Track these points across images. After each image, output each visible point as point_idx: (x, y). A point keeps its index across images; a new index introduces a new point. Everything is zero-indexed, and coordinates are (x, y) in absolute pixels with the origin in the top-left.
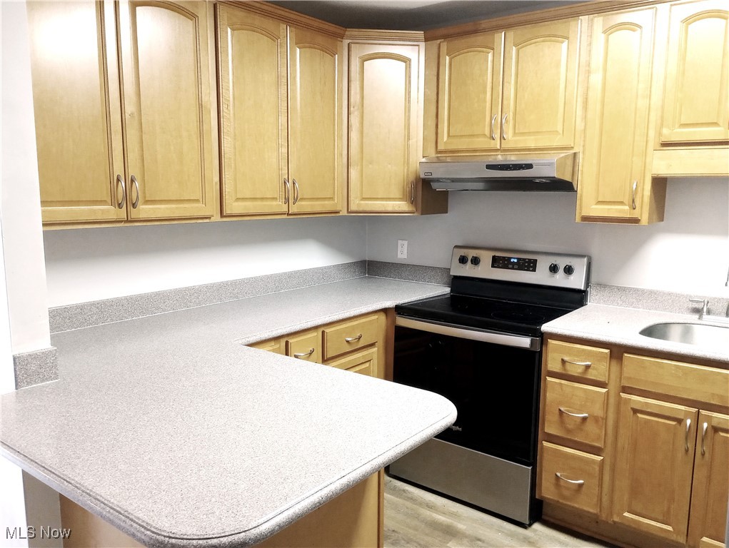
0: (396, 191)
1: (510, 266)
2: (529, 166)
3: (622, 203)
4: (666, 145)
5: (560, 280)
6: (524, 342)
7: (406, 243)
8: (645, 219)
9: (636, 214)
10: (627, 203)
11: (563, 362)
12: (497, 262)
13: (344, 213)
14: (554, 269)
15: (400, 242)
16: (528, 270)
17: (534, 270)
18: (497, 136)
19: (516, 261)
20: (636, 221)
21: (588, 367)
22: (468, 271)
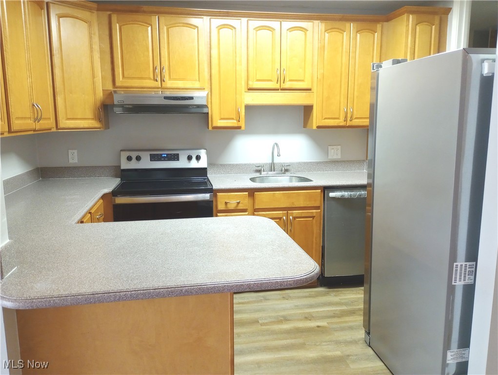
0: (89, 114)
1: (163, 159)
2: (191, 98)
3: (233, 119)
4: (250, 89)
5: (194, 164)
6: (207, 196)
7: (76, 152)
8: (243, 128)
9: (239, 124)
10: (235, 118)
11: (226, 203)
12: (154, 158)
13: (54, 130)
14: (190, 158)
15: (70, 151)
16: (174, 160)
17: (178, 160)
18: (159, 79)
19: (165, 155)
20: (239, 128)
21: (238, 203)
22: (134, 165)
